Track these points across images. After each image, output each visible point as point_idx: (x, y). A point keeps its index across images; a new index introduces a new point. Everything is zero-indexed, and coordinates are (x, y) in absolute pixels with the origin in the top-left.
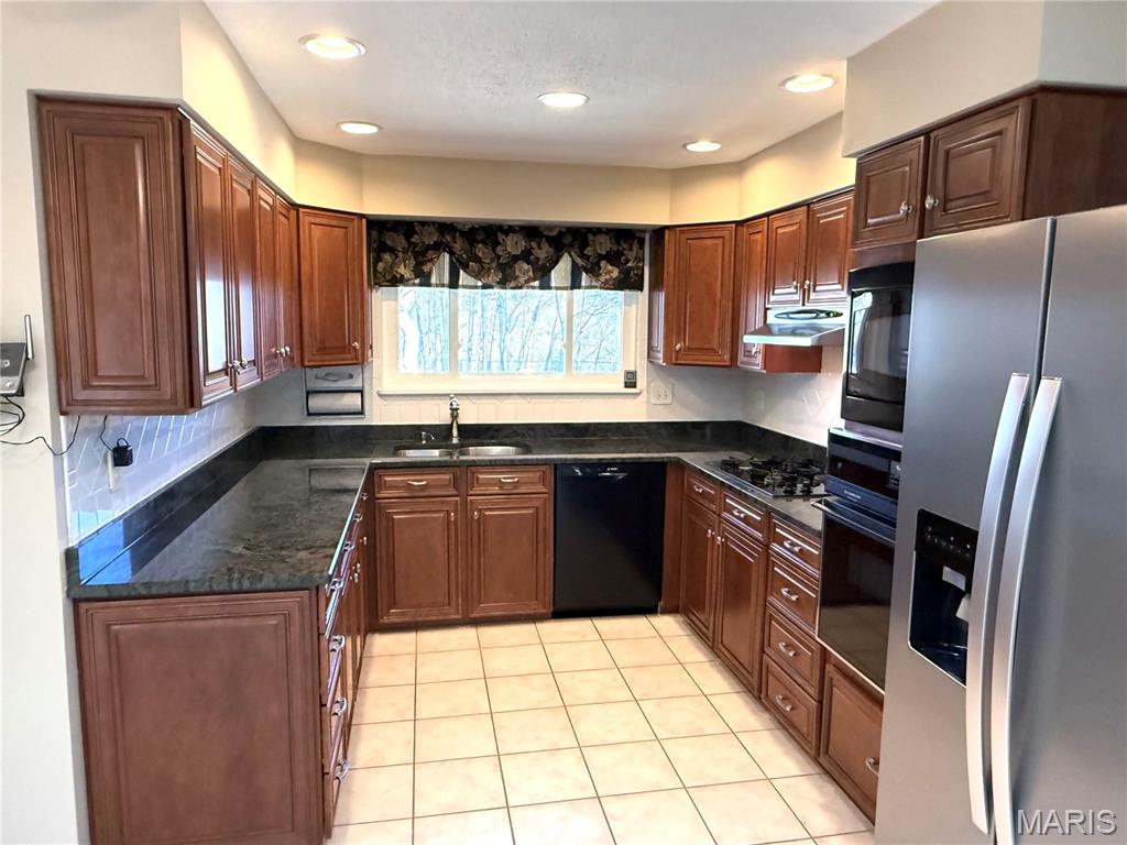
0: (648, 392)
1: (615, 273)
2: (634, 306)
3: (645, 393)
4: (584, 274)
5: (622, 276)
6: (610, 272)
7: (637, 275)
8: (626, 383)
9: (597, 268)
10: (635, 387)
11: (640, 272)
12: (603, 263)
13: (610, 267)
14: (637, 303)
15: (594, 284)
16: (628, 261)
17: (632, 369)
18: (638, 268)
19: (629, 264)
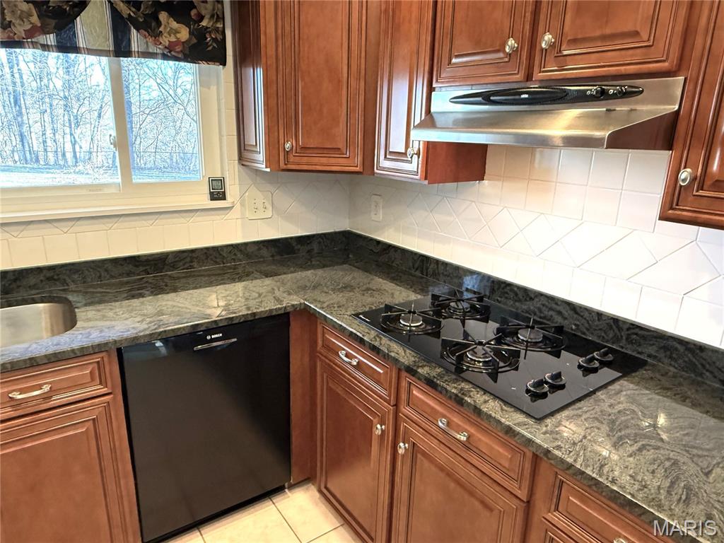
0: (242, 205)
1: (184, 34)
2: (214, 88)
3: (238, 206)
4: (134, 32)
5: (194, 41)
6: (177, 32)
7: (215, 40)
8: (211, 194)
9: (154, 24)
10: (224, 198)
11: (220, 37)
12: (163, 16)
13: (174, 25)
14: (218, 84)
15: (152, 49)
16: (201, 18)
17: (218, 175)
18: (217, 30)
19: (204, 23)
